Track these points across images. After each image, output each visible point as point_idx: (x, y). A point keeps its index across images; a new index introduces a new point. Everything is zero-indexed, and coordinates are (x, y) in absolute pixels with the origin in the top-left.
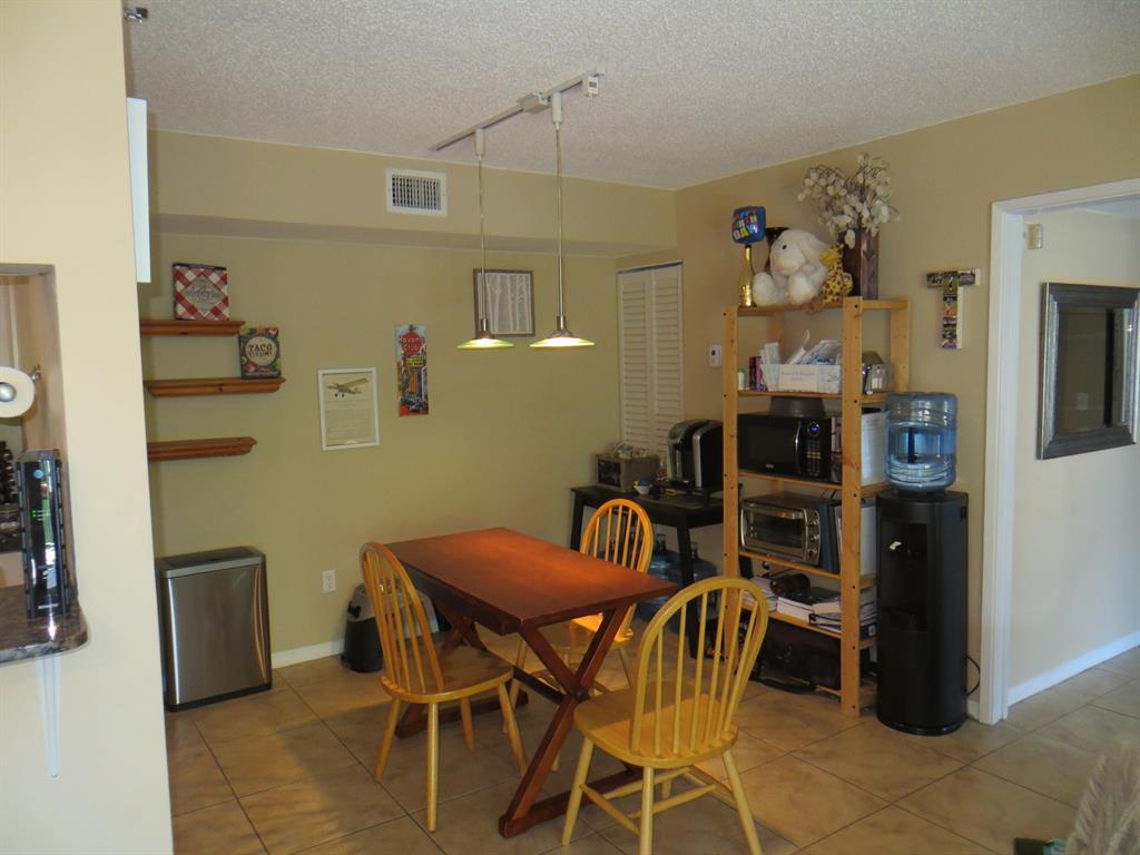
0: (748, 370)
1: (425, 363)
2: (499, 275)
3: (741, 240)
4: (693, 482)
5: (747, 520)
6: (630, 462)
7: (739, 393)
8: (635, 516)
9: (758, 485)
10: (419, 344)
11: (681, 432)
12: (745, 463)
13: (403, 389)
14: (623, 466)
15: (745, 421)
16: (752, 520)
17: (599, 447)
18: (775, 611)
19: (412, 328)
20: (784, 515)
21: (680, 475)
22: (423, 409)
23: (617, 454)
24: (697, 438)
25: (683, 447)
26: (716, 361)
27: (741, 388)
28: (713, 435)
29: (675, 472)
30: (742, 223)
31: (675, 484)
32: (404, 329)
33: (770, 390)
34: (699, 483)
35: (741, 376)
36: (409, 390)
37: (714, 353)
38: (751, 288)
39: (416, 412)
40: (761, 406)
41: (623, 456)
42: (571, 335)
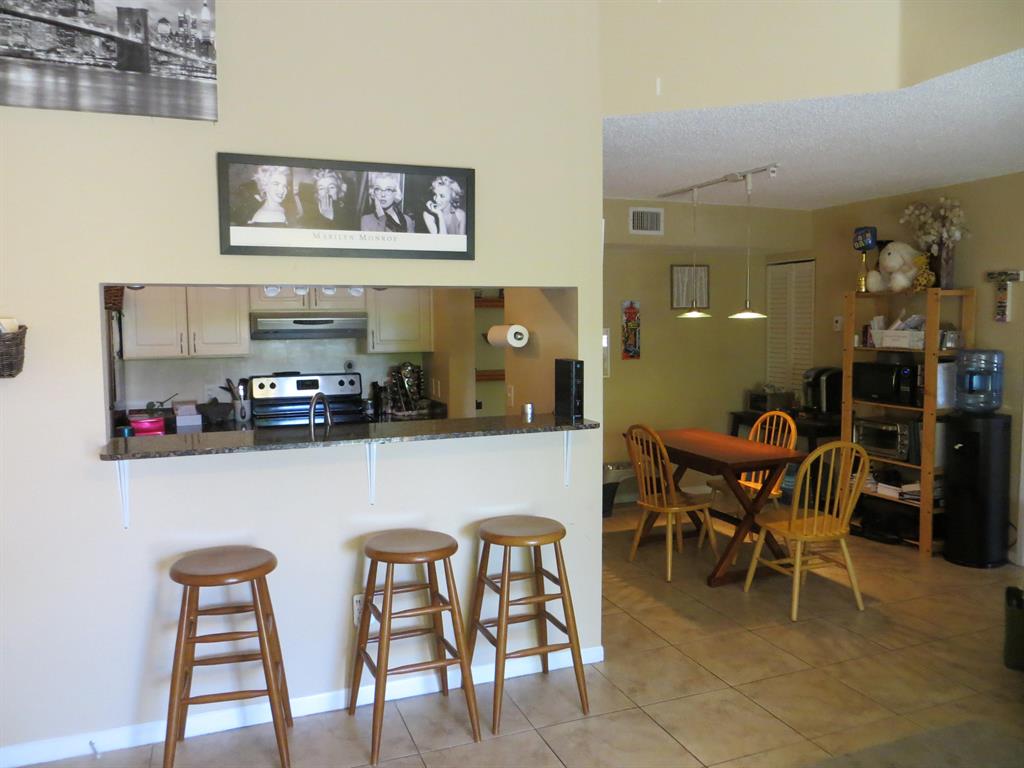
0: (861, 333)
1: (639, 326)
2: (687, 268)
3: (859, 249)
4: (820, 408)
5: (858, 430)
6: (774, 395)
7: (855, 349)
8: (785, 421)
9: (866, 408)
10: (636, 313)
11: (812, 374)
12: (859, 393)
13: (625, 342)
14: (768, 398)
15: (857, 367)
16: (861, 432)
17: (750, 386)
18: (876, 492)
19: (632, 303)
20: (884, 428)
21: (810, 404)
22: (636, 355)
23: (764, 390)
24: (824, 378)
25: (814, 385)
26: (838, 327)
27: (856, 345)
28: (835, 378)
29: (806, 400)
30: (860, 238)
31: (806, 409)
32: (627, 304)
33: (877, 346)
34: (824, 409)
35: (856, 337)
36: (629, 342)
37: (837, 322)
38: (865, 280)
39: (632, 357)
40: (870, 358)
41: (768, 391)
42: (753, 311)
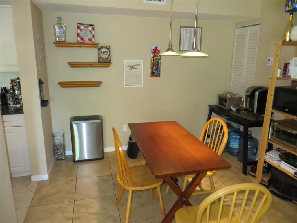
0: (283, 68)
1: (160, 59)
2: (189, 29)
3: (289, 11)
4: (253, 110)
5: (273, 127)
6: (231, 99)
7: (278, 78)
8: (222, 127)
9: (280, 116)
10: (158, 53)
11: (251, 91)
12: (275, 107)
13: (152, 68)
14: (228, 100)
15: (278, 90)
16: (275, 129)
18: (280, 166)
19: (156, 47)
20: (289, 131)
21: (248, 106)
22: (159, 75)
24: (257, 93)
25: (251, 96)
26: (270, 63)
27: (278, 76)
28: (264, 93)
29: (246, 105)
30: (290, 3)
31: (245, 110)
32: (154, 47)
33: (292, 78)
34: (255, 110)
35: (279, 71)
36: (154, 68)
37: (269, 60)
38: (290, 32)
39: (156, 76)
40: (286, 84)
41: (229, 96)
